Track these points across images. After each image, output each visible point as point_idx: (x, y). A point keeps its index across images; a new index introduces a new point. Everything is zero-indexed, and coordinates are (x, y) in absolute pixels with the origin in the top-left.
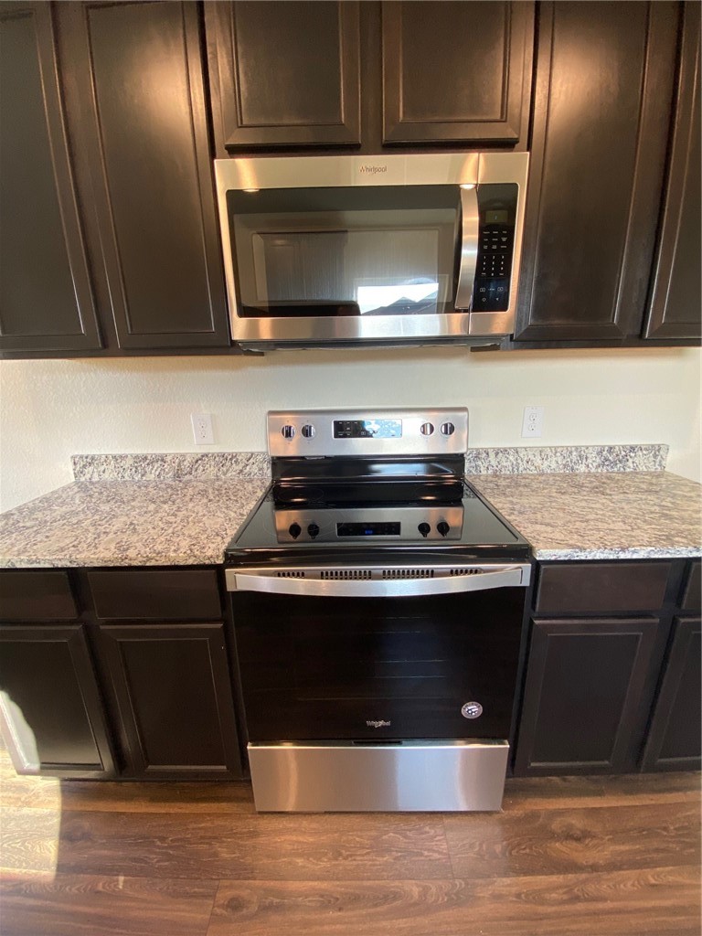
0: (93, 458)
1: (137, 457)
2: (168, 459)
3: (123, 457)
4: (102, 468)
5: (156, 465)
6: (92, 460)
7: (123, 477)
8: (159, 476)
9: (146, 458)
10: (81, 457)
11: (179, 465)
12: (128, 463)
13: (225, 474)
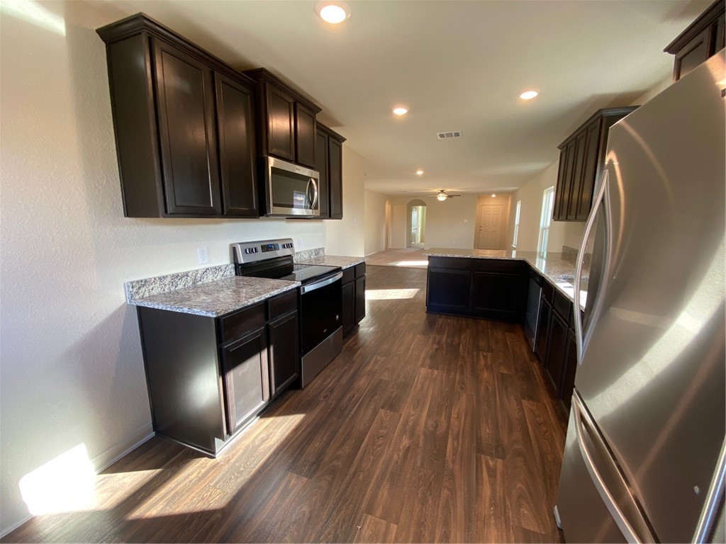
0: (146, 281)
1: (173, 275)
2: (190, 274)
3: (164, 277)
4: (151, 287)
5: (184, 279)
6: (145, 283)
7: (164, 290)
8: (184, 286)
9: (178, 275)
10: (138, 282)
11: (195, 277)
12: (167, 281)
13: (216, 278)
